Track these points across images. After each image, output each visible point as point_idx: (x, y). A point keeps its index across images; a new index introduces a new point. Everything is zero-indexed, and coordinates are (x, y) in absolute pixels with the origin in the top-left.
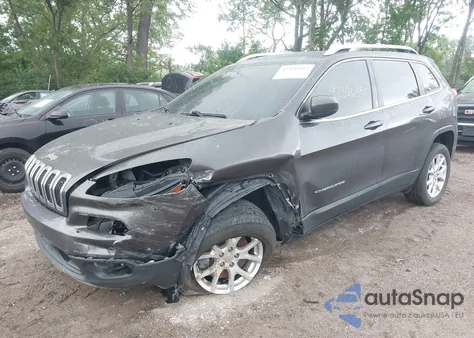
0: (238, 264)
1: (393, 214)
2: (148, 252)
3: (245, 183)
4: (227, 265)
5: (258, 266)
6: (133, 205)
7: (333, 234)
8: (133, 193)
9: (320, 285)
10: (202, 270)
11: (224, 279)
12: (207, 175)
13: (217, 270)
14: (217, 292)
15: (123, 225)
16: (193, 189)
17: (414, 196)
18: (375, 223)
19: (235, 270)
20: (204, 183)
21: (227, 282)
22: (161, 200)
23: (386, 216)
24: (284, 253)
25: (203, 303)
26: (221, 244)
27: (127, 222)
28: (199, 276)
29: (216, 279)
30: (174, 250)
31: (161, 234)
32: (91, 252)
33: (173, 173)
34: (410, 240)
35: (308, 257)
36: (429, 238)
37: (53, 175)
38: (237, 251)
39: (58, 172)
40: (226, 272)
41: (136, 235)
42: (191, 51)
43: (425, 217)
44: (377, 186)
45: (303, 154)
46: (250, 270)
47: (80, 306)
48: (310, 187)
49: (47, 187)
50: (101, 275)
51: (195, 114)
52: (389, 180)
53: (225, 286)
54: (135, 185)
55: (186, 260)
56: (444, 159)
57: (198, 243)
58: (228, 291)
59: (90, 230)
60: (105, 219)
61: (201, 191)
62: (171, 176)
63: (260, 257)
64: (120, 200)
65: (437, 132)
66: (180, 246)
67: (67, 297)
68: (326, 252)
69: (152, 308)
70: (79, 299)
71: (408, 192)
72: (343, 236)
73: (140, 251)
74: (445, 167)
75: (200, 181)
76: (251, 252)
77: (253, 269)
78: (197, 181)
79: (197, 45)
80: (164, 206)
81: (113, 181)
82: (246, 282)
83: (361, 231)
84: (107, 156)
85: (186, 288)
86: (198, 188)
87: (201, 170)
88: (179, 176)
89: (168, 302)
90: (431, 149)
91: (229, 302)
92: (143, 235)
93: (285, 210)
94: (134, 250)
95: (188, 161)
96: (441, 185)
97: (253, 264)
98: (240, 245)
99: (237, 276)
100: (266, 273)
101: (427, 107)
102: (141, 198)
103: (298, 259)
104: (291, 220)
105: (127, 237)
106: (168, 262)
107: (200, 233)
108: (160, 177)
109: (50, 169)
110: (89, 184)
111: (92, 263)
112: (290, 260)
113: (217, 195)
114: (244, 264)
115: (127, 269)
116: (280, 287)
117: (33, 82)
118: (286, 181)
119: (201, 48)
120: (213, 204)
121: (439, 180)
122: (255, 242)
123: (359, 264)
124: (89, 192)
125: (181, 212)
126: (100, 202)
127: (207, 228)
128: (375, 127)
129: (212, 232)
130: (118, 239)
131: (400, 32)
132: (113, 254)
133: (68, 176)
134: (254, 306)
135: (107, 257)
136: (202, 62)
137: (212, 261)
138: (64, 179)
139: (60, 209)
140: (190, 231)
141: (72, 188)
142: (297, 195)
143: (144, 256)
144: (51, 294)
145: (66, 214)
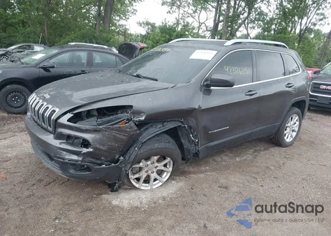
0: (157, 172)
1: (260, 150)
2: (102, 160)
3: (166, 123)
4: (150, 172)
5: (169, 174)
6: (95, 131)
7: (220, 160)
8: (95, 124)
9: (206, 190)
10: (134, 174)
11: (147, 181)
12: (142, 116)
13: (143, 175)
14: (142, 188)
15: (88, 142)
16: (133, 124)
17: (275, 140)
18: (248, 156)
19: (154, 175)
20: (140, 121)
21: (149, 183)
22: (113, 129)
23: (255, 151)
24: (186, 169)
25: (133, 194)
26: (147, 159)
27: (90, 141)
28: (132, 177)
29: (142, 180)
30: (118, 160)
31: (110, 150)
32: (67, 157)
33: (121, 113)
34: (268, 167)
35: (202, 172)
36: (280, 167)
37: (48, 108)
38: (157, 164)
39: (50, 107)
40: (148, 177)
41: (95, 149)
42: (141, 25)
43: (280, 154)
44: (250, 131)
45: (203, 108)
46: (163, 176)
47: (58, 190)
48: (206, 129)
49: (43, 114)
50: (72, 171)
51: (138, 76)
52: (258, 129)
53: (147, 185)
54: (98, 118)
55: (125, 167)
56: (297, 118)
57: (133, 157)
58: (149, 188)
59: (67, 143)
60: (77, 138)
61: (137, 126)
62: (120, 115)
63: (171, 169)
64: (88, 127)
65: (294, 100)
66: (122, 158)
67: (50, 183)
68: (213, 170)
69: (101, 194)
70: (57, 185)
71: (272, 137)
72: (225, 161)
73: (97, 159)
74: (298, 123)
75: (137, 119)
76: (165, 166)
77: (166, 176)
78: (135, 119)
79: (145, 21)
80: (114, 133)
81: (84, 115)
82: (161, 184)
83: (238, 159)
84: (82, 99)
85: (124, 184)
86: (135, 124)
87: (138, 113)
88: (124, 116)
89: (111, 191)
90: (289, 111)
91: (149, 194)
92: (100, 149)
93: (189, 142)
94: (93, 158)
95: (131, 107)
96: (294, 134)
97: (165, 173)
98: (158, 161)
99: (155, 180)
100: (173, 179)
101: (289, 84)
102: (101, 127)
103: (195, 173)
104: (193, 149)
105: (90, 150)
106: (113, 166)
107: (135, 151)
108: (113, 115)
109: (45, 103)
110: (69, 115)
111: (67, 163)
112: (190, 173)
113: (147, 129)
114: (160, 173)
115: (88, 169)
116: (181, 189)
117: (29, 37)
118: (191, 124)
119: (148, 24)
120: (144, 134)
121: (293, 131)
122: (168, 160)
123: (233, 180)
124: (69, 120)
125: (124, 137)
126: (76, 127)
127: (139, 148)
128: (253, 94)
129: (142, 151)
130: (85, 150)
131: (287, 25)
132: (80, 159)
133: (57, 110)
134: (164, 199)
135: (77, 161)
136: (148, 33)
137: (141, 169)
138: (54, 111)
139: (50, 129)
140: (128, 150)
141: (59, 117)
142: (197, 133)
143: (100, 162)
144: (40, 181)
145: (54, 132)
